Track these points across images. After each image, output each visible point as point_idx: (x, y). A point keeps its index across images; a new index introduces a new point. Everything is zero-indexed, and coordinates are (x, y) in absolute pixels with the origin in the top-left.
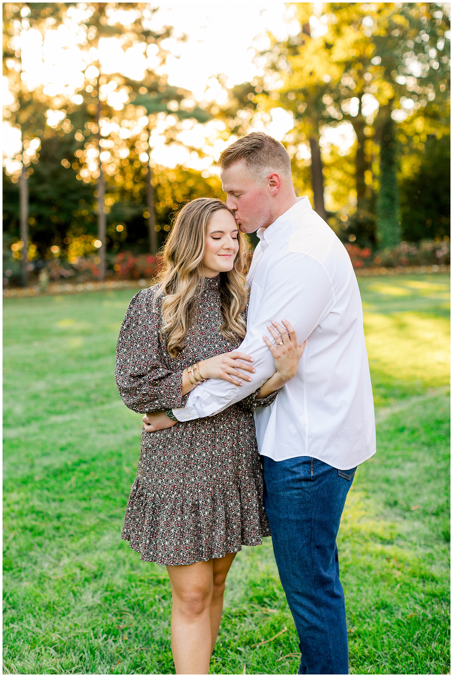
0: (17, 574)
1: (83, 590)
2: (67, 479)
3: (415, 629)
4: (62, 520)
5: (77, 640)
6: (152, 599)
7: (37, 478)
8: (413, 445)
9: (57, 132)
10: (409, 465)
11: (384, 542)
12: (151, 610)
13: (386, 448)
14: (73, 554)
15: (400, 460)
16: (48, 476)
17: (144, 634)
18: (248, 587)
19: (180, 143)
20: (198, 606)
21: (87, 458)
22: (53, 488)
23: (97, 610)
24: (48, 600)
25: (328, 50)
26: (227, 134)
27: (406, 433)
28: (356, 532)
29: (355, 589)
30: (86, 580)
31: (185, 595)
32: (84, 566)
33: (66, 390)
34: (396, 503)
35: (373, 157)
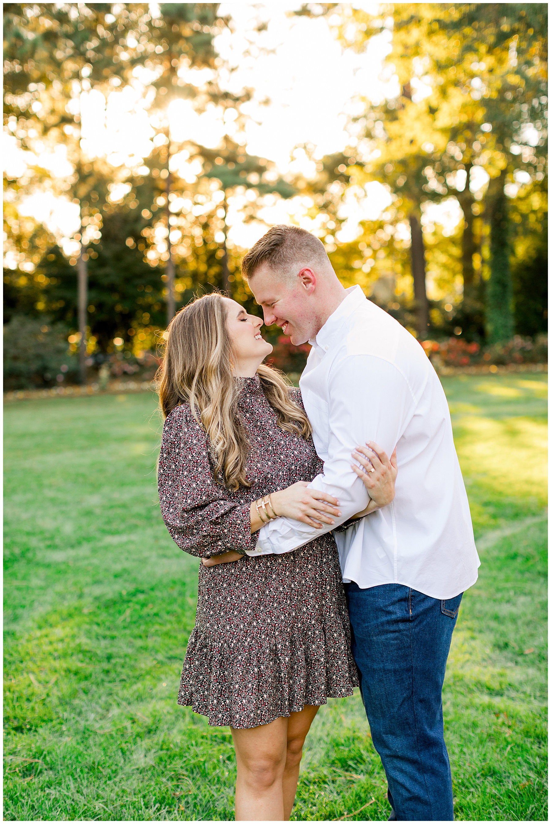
0: (58, 727)
1: (133, 748)
2: (120, 612)
3: (529, 802)
4: (113, 661)
5: (124, 810)
6: (215, 761)
7: (86, 611)
8: (527, 575)
9: (121, 207)
10: (522, 599)
11: (492, 692)
12: (214, 773)
13: (495, 579)
14: (124, 703)
15: (512, 593)
16: (98, 608)
17: (204, 803)
18: (330, 747)
19: (261, 221)
20: (268, 776)
21: (145, 587)
22: (103, 623)
23: (150, 773)
24: (92, 759)
25: (431, 115)
26: (315, 211)
27: (519, 560)
28: (459, 679)
29: (457, 750)
30: (138, 735)
31: (252, 763)
32: (136, 718)
33: (124, 506)
34: (506, 645)
35: (482, 238)
